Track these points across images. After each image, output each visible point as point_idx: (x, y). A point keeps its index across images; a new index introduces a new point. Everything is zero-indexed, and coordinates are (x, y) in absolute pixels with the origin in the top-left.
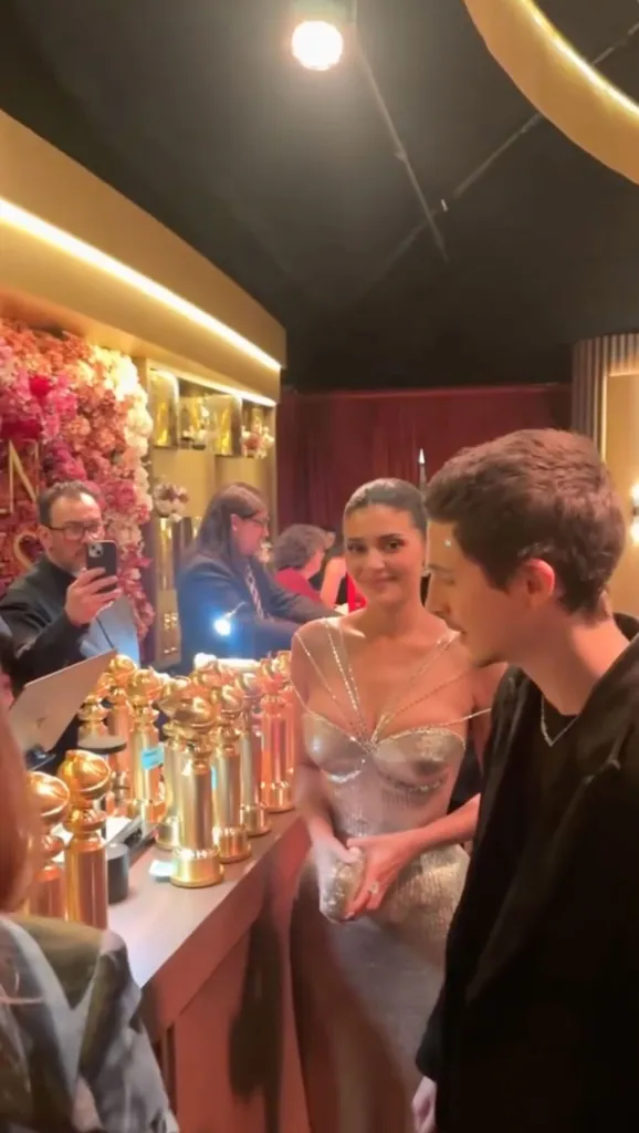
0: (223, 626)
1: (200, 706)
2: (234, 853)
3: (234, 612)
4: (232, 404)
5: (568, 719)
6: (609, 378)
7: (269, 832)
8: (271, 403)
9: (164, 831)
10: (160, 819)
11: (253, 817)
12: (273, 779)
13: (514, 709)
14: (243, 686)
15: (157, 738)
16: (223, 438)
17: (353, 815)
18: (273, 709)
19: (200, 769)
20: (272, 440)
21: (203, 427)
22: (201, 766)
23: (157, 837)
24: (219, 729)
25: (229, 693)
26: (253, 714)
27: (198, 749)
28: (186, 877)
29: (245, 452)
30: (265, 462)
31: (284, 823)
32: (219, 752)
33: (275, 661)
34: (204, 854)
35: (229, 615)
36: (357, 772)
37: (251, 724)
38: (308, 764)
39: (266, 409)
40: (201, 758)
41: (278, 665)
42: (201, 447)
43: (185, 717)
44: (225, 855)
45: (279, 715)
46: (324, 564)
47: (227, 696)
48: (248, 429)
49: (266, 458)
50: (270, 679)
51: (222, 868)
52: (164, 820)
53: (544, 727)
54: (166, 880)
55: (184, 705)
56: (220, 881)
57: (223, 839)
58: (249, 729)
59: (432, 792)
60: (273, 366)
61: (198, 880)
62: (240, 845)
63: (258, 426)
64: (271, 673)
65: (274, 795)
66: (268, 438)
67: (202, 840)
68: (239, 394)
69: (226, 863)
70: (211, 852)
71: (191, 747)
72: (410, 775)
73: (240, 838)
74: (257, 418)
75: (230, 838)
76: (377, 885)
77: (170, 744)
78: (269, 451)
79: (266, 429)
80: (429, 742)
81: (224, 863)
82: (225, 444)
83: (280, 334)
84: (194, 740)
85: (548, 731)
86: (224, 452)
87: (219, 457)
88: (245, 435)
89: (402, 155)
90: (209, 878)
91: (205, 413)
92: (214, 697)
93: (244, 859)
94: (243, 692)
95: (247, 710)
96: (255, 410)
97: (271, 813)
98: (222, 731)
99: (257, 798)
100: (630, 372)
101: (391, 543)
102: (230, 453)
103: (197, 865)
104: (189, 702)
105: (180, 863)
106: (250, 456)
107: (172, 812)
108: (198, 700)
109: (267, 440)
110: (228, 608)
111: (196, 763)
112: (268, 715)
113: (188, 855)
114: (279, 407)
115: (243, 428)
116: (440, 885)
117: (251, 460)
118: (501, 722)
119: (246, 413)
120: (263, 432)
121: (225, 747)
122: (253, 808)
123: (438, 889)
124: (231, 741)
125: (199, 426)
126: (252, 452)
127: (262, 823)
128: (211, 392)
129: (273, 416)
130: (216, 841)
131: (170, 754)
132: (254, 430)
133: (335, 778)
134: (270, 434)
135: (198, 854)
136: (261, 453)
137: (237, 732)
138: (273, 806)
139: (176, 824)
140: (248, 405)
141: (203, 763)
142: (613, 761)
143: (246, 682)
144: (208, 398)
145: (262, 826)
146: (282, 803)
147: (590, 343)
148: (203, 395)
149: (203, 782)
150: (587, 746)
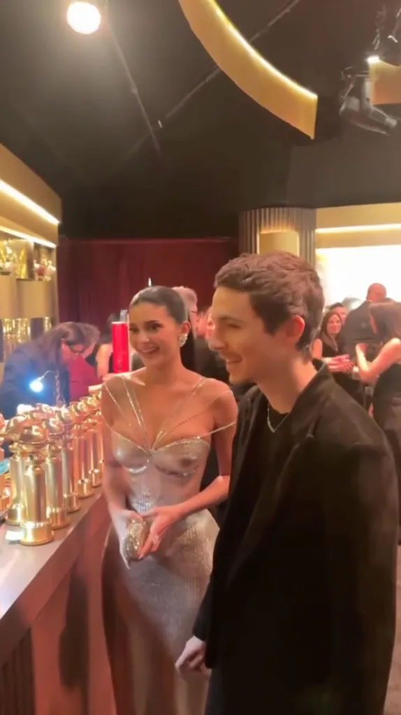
0: (37, 386)
1: (37, 430)
2: (59, 523)
3: (43, 377)
4: (27, 245)
5: (283, 415)
6: (260, 235)
7: (78, 511)
8: (53, 245)
9: (12, 514)
10: (8, 506)
11: (70, 499)
12: (80, 478)
13: (251, 415)
14: (61, 419)
15: (3, 455)
16: (21, 267)
17: (143, 492)
18: (80, 433)
19: (37, 471)
20: (54, 269)
21: (8, 260)
22: (38, 469)
23: (7, 518)
24: (48, 446)
25: (54, 422)
26: (67, 436)
27: (36, 458)
28: (30, 539)
29: (37, 277)
30: (51, 282)
31: (88, 505)
32: (48, 461)
33: (80, 404)
34: (42, 524)
35: (40, 379)
36: (145, 467)
37: (67, 442)
38: (114, 465)
39: (49, 250)
40: (38, 463)
41: (82, 405)
42: (7, 273)
43: (27, 438)
44: (54, 525)
45: (83, 437)
46: (97, 349)
47: (51, 424)
48: (38, 262)
49: (50, 281)
50: (77, 414)
51: (53, 533)
52: (12, 506)
53: (269, 423)
54: (19, 542)
55: (26, 431)
56: (51, 541)
57: (52, 515)
58: (65, 446)
59: (190, 476)
60: (54, 221)
61: (38, 541)
62: (63, 519)
63: (45, 260)
64: (77, 410)
65: (81, 487)
66: (51, 267)
67: (39, 516)
68: (31, 239)
69: (55, 529)
70: (46, 523)
71: (32, 457)
72: (177, 467)
73: (62, 513)
74: (43, 255)
75: (56, 514)
76: (157, 537)
77: (15, 458)
78: (52, 276)
79: (50, 262)
80: (188, 448)
81: (54, 530)
82: (23, 272)
83: (58, 201)
84: (33, 453)
85: (272, 425)
86: (22, 277)
87: (19, 280)
88: (37, 266)
89: (135, 91)
90: (44, 539)
91: (9, 251)
92: (44, 426)
93: (67, 526)
94: (61, 422)
95: (64, 433)
96: (42, 250)
97: (81, 498)
98: (50, 447)
99: (71, 490)
100: (271, 231)
101: (153, 326)
102: (27, 278)
103: (37, 532)
104: (30, 428)
105: (25, 530)
106: (40, 280)
107: (17, 501)
108: (34, 428)
109: (50, 269)
110: (40, 375)
111: (35, 467)
112: (75, 437)
113: (30, 525)
114: (58, 248)
115: (35, 261)
116: (195, 533)
117: (41, 282)
118: (243, 424)
119: (36, 252)
120: (48, 264)
121: (52, 456)
122: (69, 496)
123: (194, 535)
124: (55, 453)
125: (5, 259)
126: (41, 277)
127: (75, 505)
128: (13, 237)
129: (54, 254)
130: (48, 515)
131: (15, 465)
132: (42, 262)
133: (131, 470)
134: (53, 265)
135: (38, 525)
136: (47, 278)
137: (60, 447)
138: (81, 495)
139: (19, 508)
140: (37, 246)
141: (39, 467)
142: (309, 435)
143: (63, 416)
144: (10, 241)
145: (75, 506)
146: (86, 492)
147: (248, 213)
148: (7, 239)
149: (40, 478)
150: (296, 428)
